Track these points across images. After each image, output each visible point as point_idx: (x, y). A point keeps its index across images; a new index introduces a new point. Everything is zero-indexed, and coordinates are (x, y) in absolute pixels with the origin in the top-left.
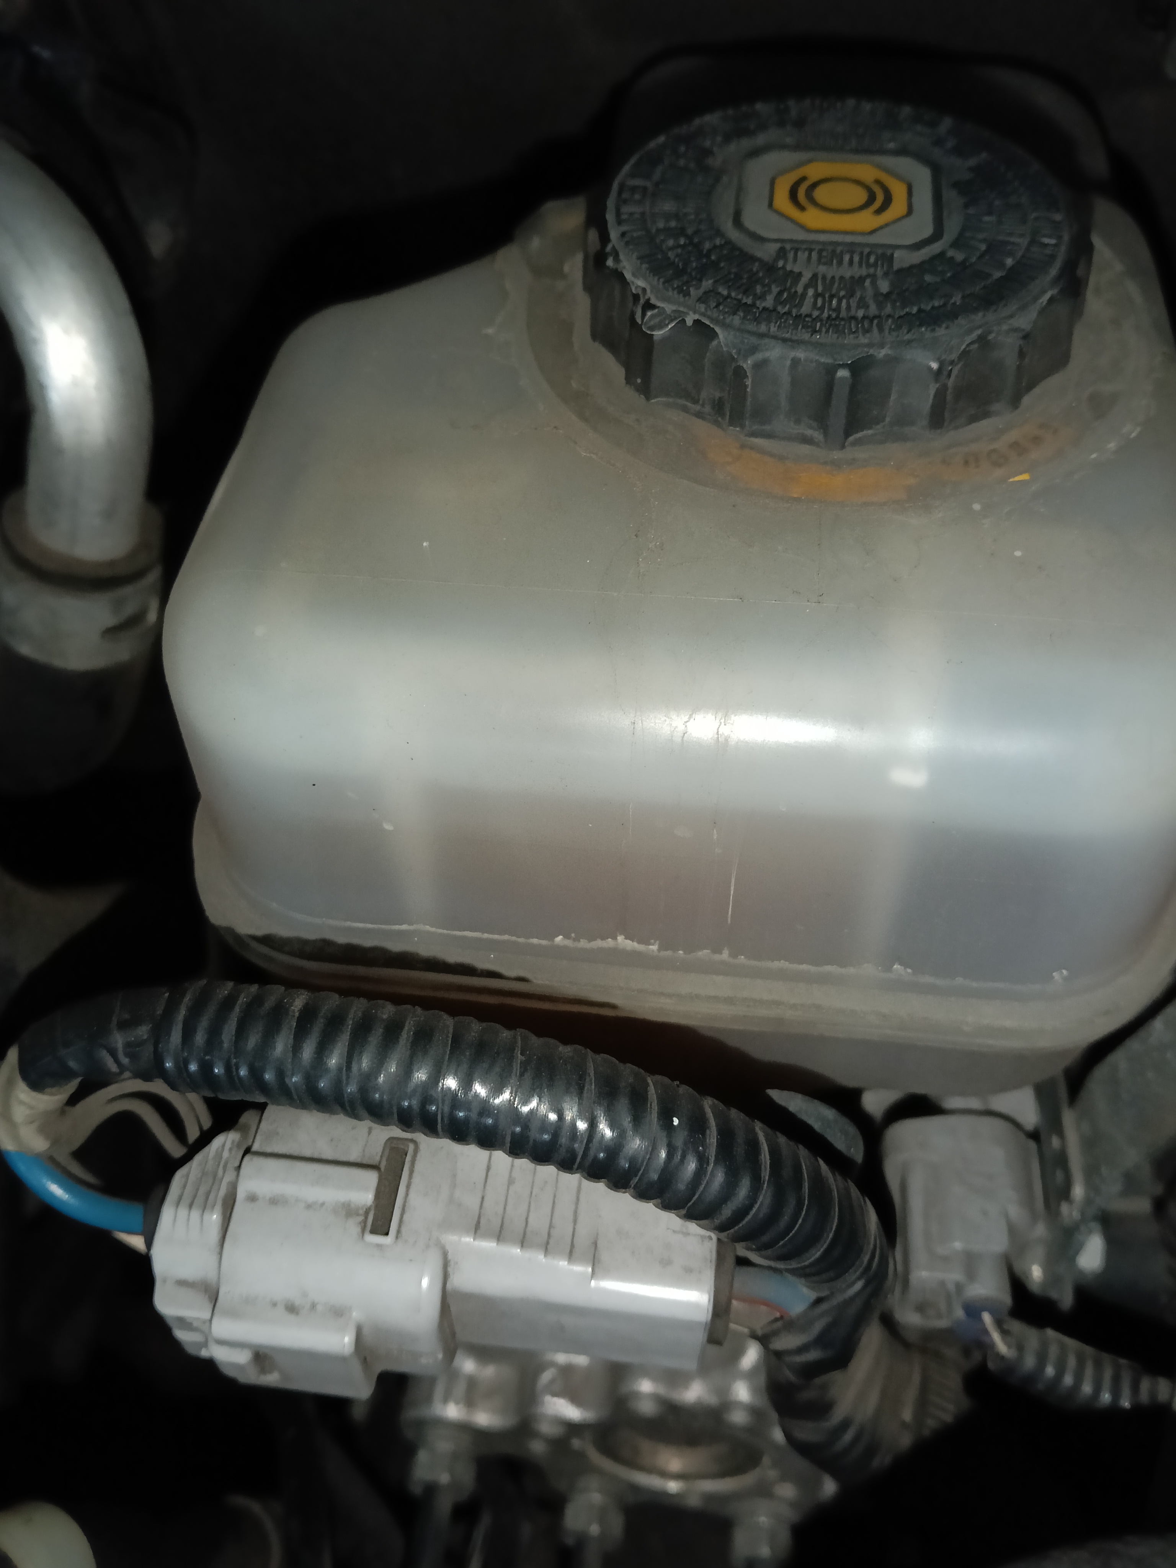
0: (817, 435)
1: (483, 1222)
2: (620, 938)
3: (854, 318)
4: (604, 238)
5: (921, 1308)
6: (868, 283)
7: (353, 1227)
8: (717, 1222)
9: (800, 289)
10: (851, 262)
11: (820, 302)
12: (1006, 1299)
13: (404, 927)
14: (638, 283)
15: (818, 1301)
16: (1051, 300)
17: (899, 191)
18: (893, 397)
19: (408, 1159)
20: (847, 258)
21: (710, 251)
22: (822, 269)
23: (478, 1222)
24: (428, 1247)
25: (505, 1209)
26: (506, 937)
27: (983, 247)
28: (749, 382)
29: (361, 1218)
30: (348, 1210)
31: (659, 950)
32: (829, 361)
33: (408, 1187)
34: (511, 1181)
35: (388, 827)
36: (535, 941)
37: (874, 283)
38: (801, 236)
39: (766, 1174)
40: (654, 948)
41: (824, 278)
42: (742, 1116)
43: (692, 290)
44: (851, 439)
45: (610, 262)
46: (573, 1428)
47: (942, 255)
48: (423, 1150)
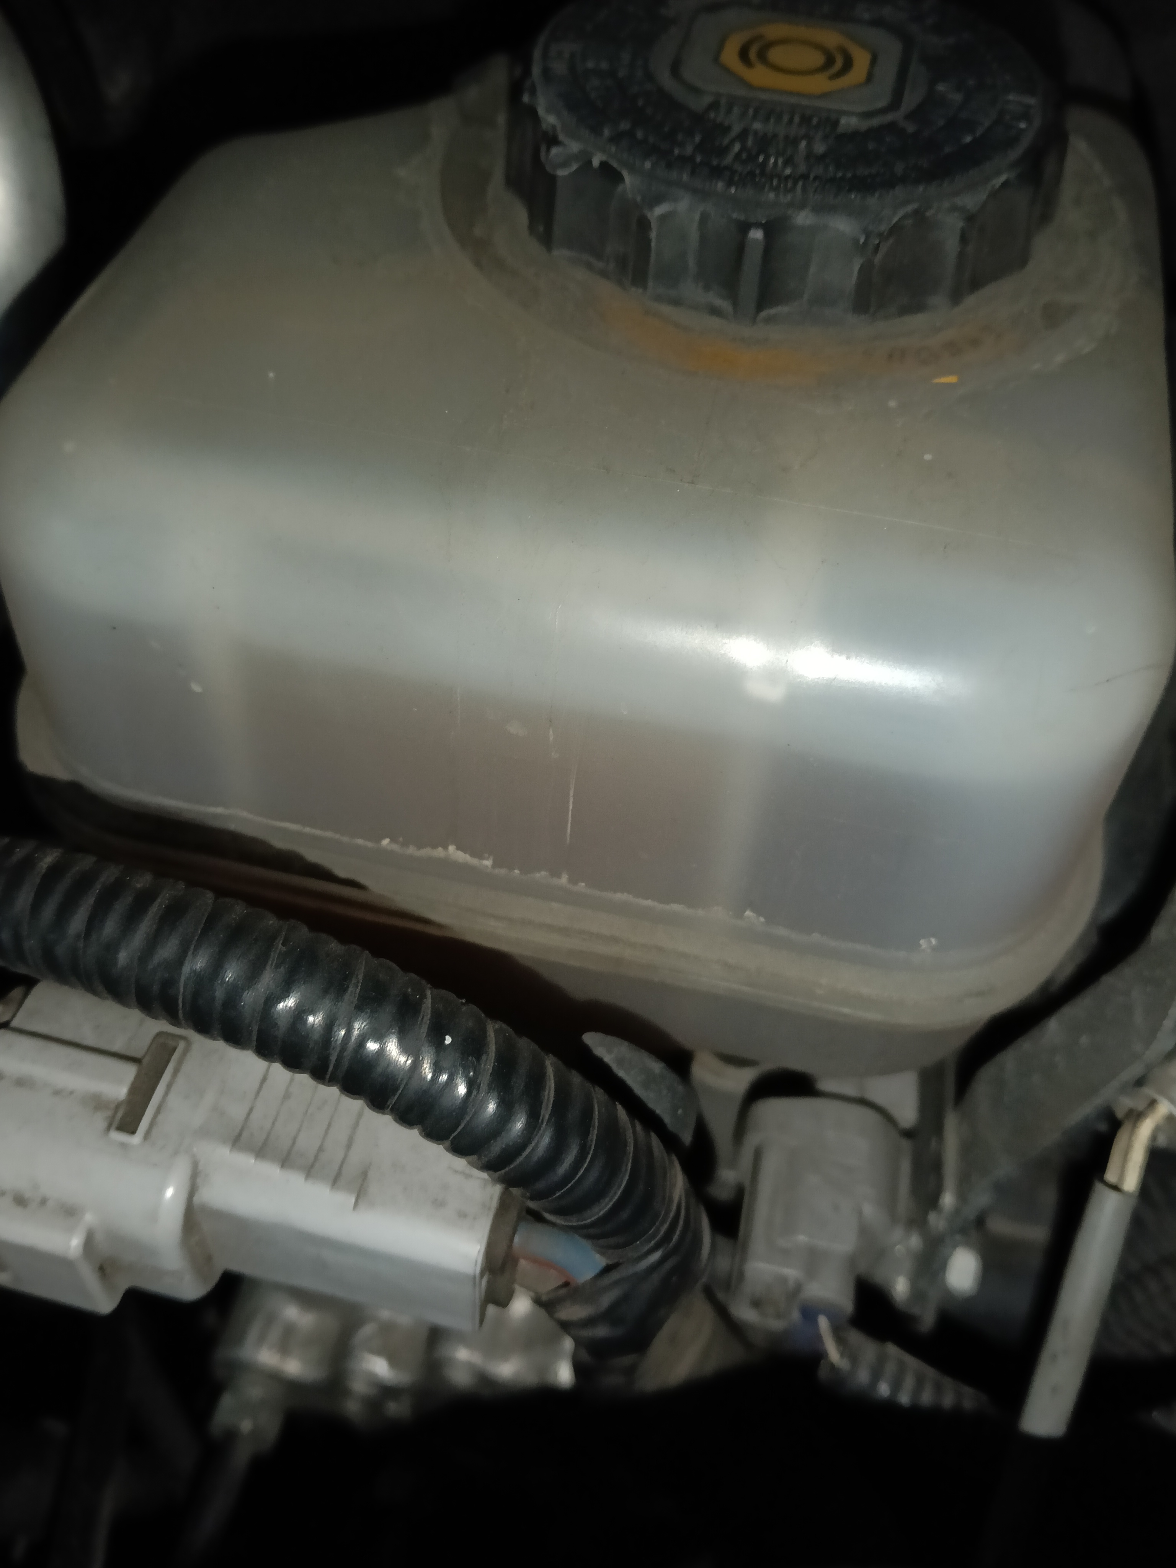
0: (725, 305)
1: (245, 1134)
2: (452, 848)
3: (779, 177)
4: (527, 72)
5: (757, 1304)
6: (803, 144)
7: (100, 1121)
8: (485, 1159)
9: (726, 141)
10: (791, 121)
11: (744, 156)
12: (846, 1303)
13: (220, 810)
14: (549, 120)
15: (607, 1270)
16: (1005, 184)
17: (861, 60)
18: (813, 269)
19: (176, 1056)
20: (786, 118)
21: (636, 96)
22: (757, 126)
23: (240, 1134)
24: (176, 1153)
25: (273, 1123)
26: (329, 834)
27: (941, 123)
28: (653, 235)
29: (110, 1113)
30: (97, 1103)
31: (494, 865)
32: (742, 217)
33: (169, 1087)
34: (287, 1096)
35: (196, 688)
36: (360, 841)
37: (809, 145)
38: (741, 92)
39: (546, 1112)
40: (488, 863)
41: (756, 133)
42: (534, 1046)
43: (606, 130)
44: (764, 314)
45: (526, 98)
46: (387, 1391)
47: (893, 125)
48: (195, 1047)
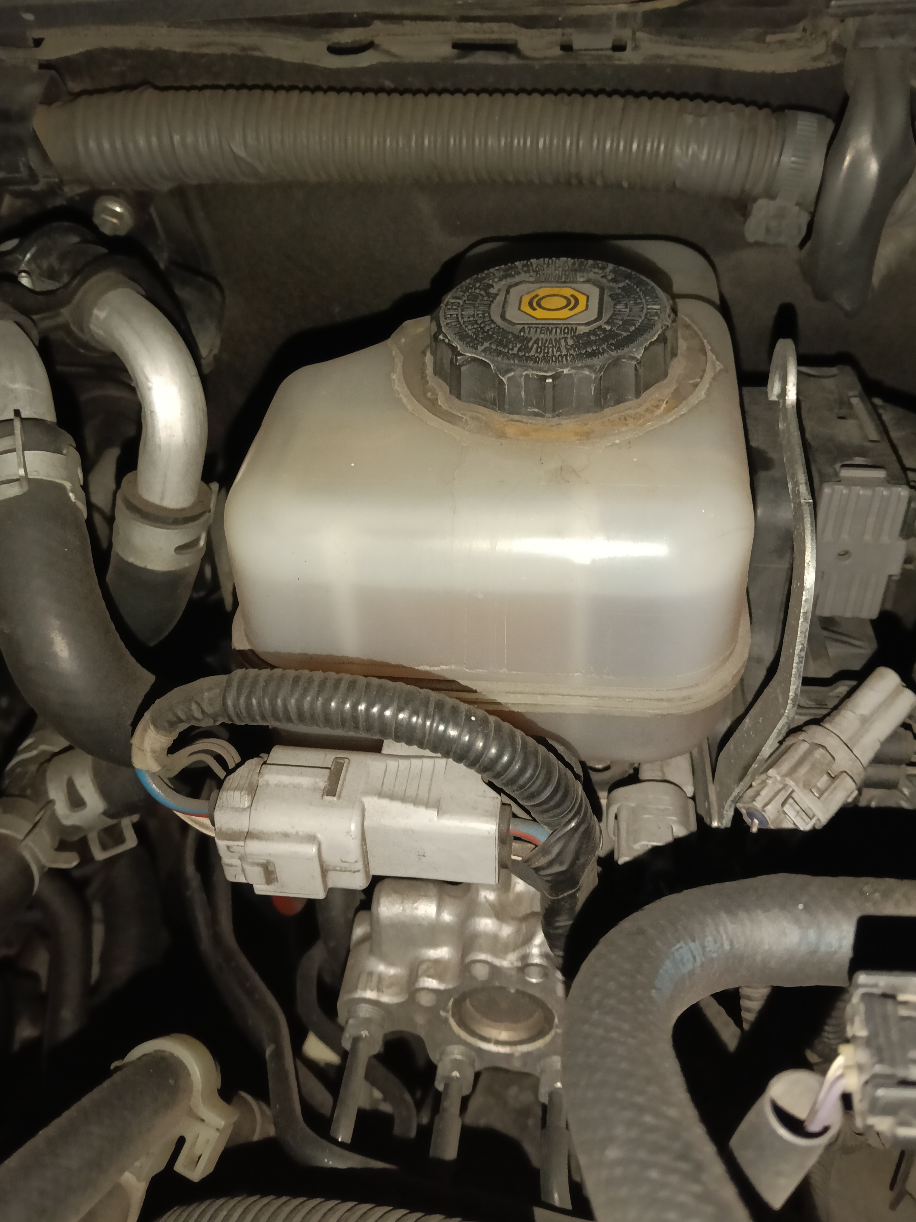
0: (541, 412)
1: (383, 792)
3: (555, 357)
4: (439, 326)
6: (563, 341)
7: (318, 794)
9: (530, 345)
10: (556, 332)
11: (539, 350)
14: (454, 345)
15: (551, 835)
18: (575, 392)
19: (346, 763)
21: (488, 330)
22: (542, 336)
23: (380, 792)
24: (354, 804)
27: (621, 323)
28: (506, 387)
29: (321, 791)
30: (315, 787)
32: (543, 374)
33: (345, 777)
37: (566, 341)
38: (533, 321)
39: (519, 747)
41: (542, 339)
43: (479, 347)
44: (556, 413)
45: (441, 337)
47: (600, 328)
48: (352, 762)
